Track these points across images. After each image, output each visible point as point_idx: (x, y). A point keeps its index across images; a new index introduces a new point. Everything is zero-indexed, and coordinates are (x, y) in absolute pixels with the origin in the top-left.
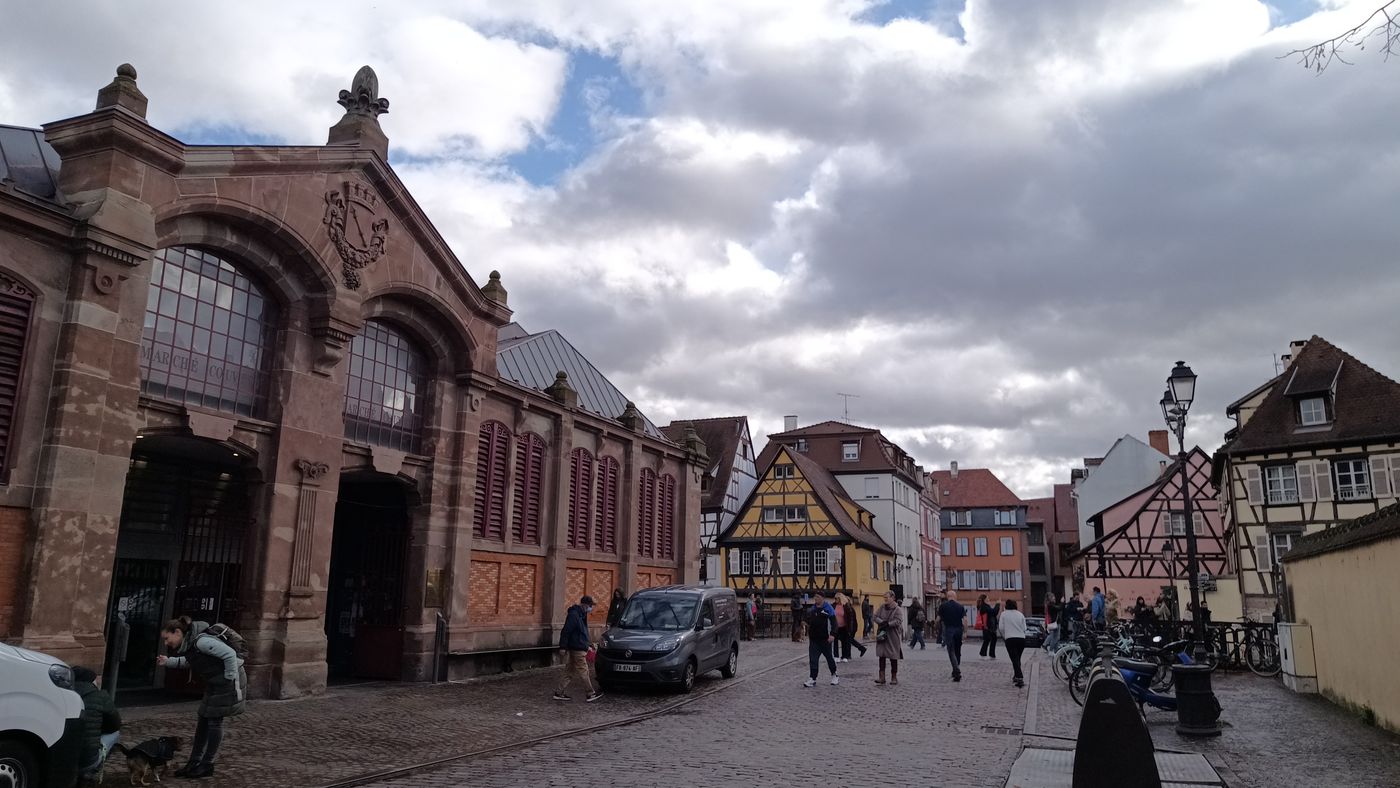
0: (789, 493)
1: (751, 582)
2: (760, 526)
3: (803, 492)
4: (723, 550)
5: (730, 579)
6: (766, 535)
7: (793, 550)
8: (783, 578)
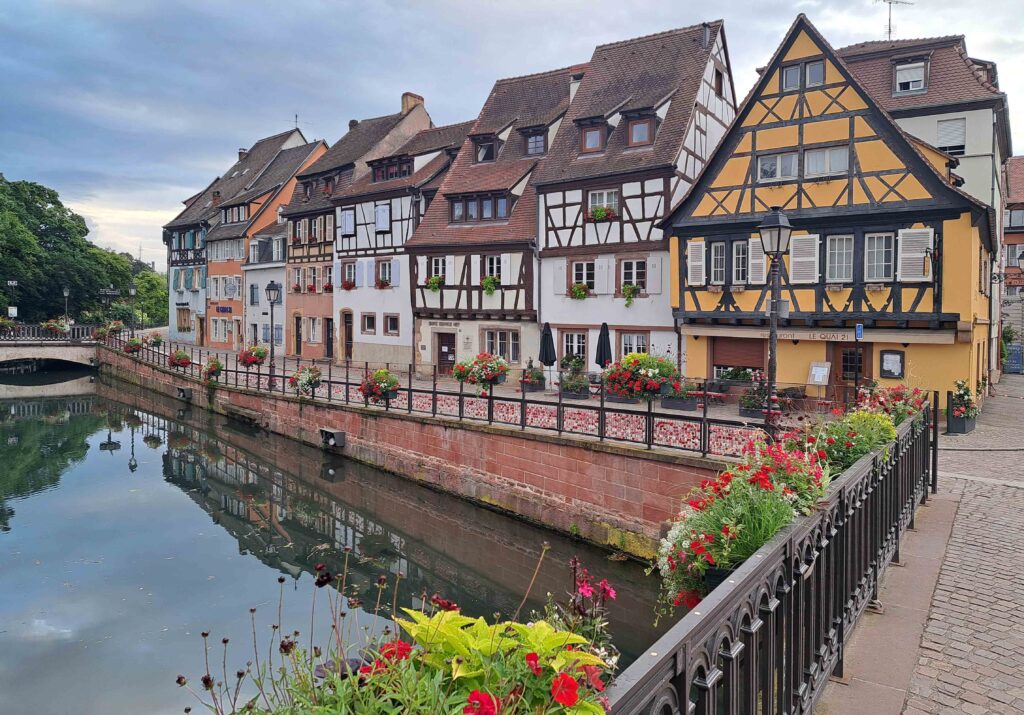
0: (812, 119)
1: (727, 298)
2: (748, 191)
3: (846, 113)
4: (674, 242)
5: (688, 294)
6: (759, 208)
7: (817, 236)
8: (795, 291)
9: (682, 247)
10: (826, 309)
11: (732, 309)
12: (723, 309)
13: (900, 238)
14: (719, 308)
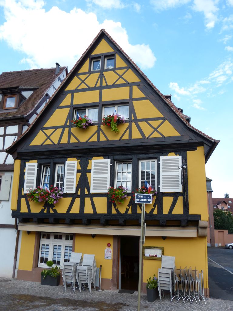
0: (108, 87)
2: (67, 130)
3: (128, 84)
4: (18, 164)
5: (23, 200)
6: (73, 140)
7: (109, 161)
8: (94, 199)
9: (23, 167)
10: (114, 212)
11: (51, 211)
12: (45, 211)
13: (161, 162)
14: (43, 210)
